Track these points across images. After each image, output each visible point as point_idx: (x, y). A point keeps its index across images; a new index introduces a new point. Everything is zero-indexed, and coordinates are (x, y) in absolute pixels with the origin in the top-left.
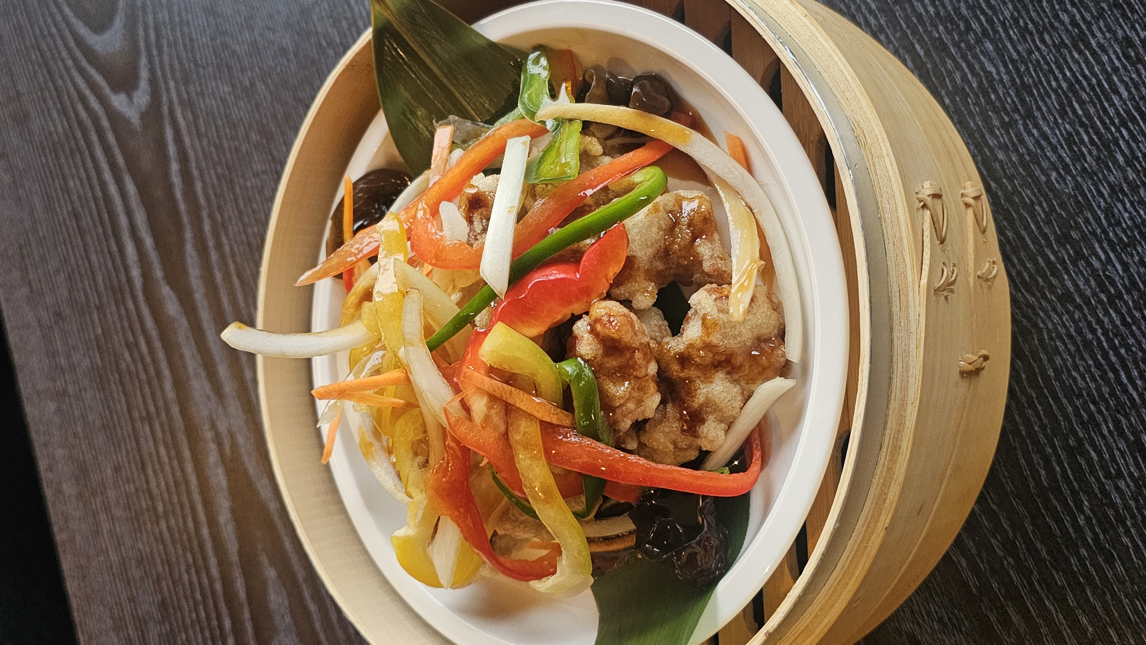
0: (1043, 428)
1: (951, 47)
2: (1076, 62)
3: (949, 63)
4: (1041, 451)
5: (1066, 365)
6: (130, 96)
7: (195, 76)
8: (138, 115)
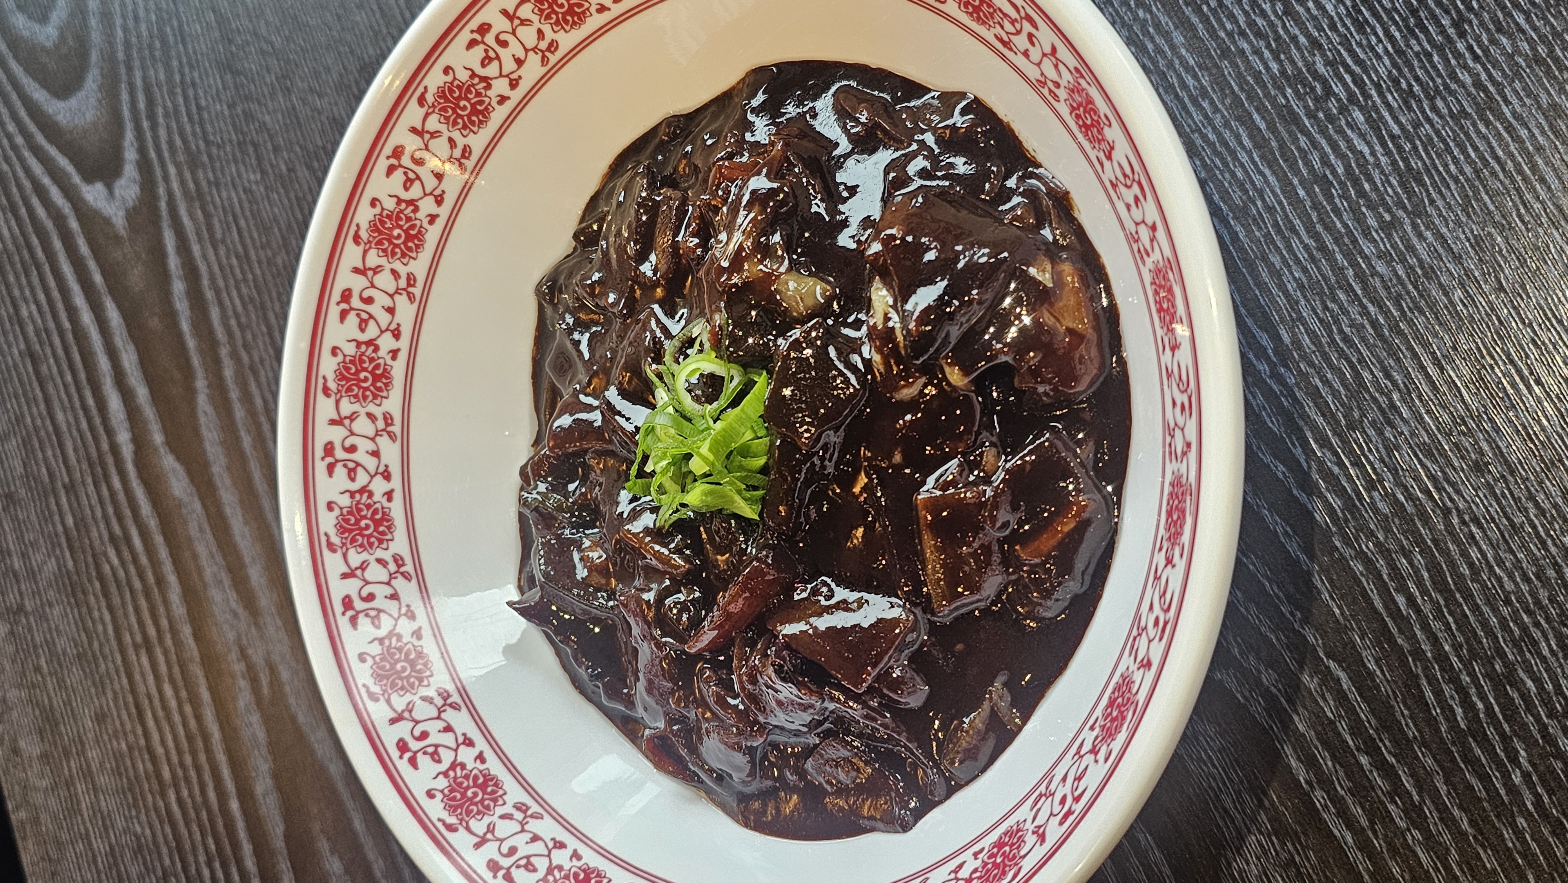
0: (1457, 647)
1: (1304, 118)
2: (1484, 138)
3: (1303, 141)
4: (1454, 680)
5: (1487, 560)
6: (109, 187)
7: (205, 158)
8: (121, 213)
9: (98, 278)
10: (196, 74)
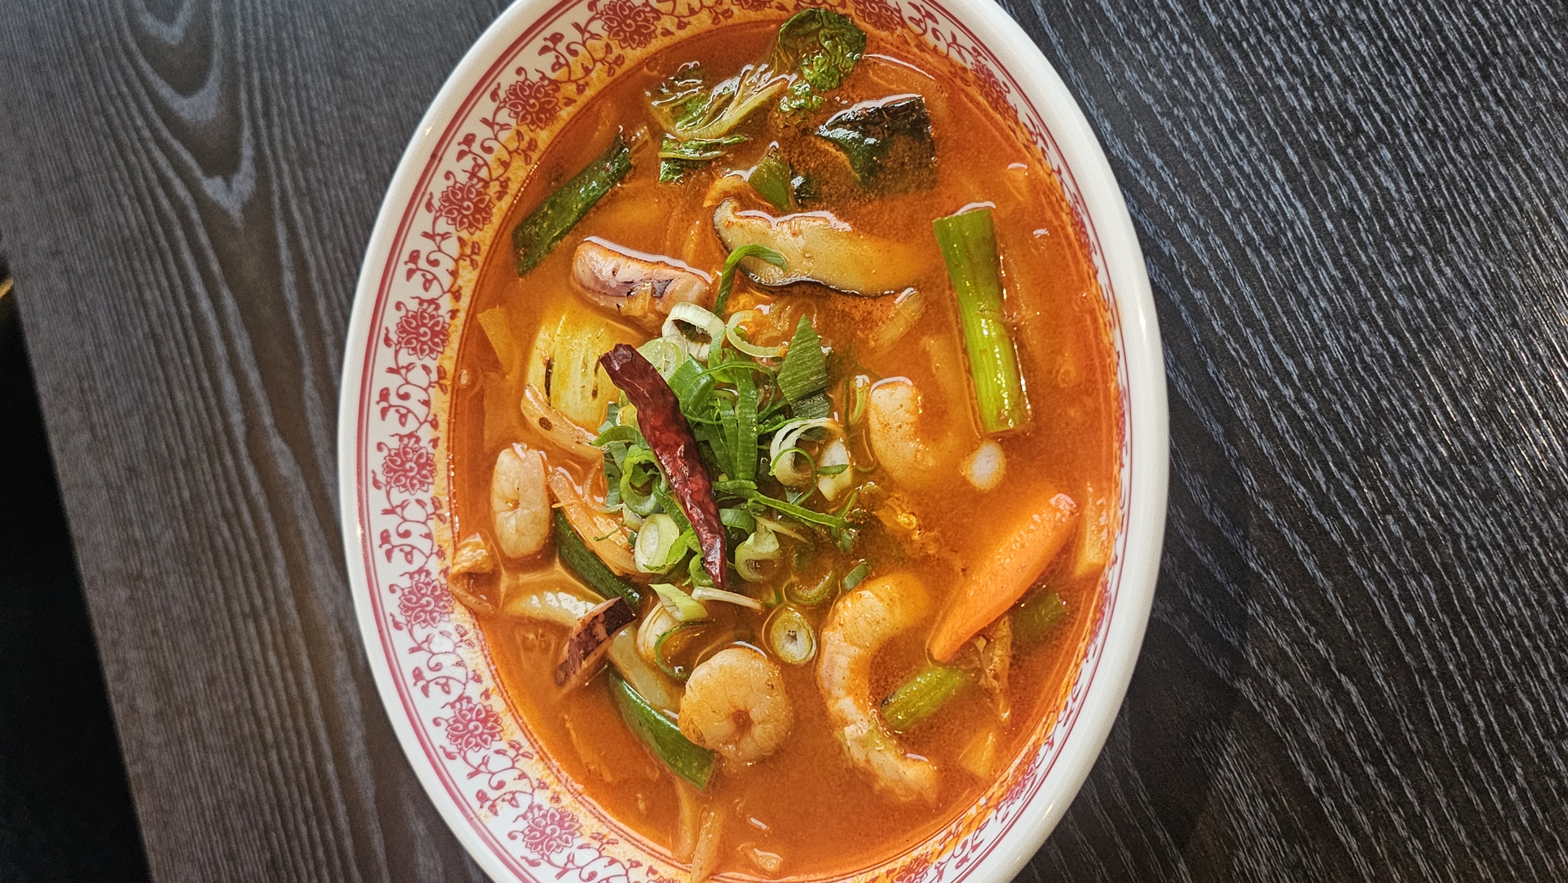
0: (1460, 667)
1: (1335, 155)
2: (1505, 179)
3: (1333, 176)
4: (1457, 698)
5: (1491, 585)
6: (228, 181)
7: (315, 157)
8: (238, 206)
9: (215, 267)
10: (309, 77)
